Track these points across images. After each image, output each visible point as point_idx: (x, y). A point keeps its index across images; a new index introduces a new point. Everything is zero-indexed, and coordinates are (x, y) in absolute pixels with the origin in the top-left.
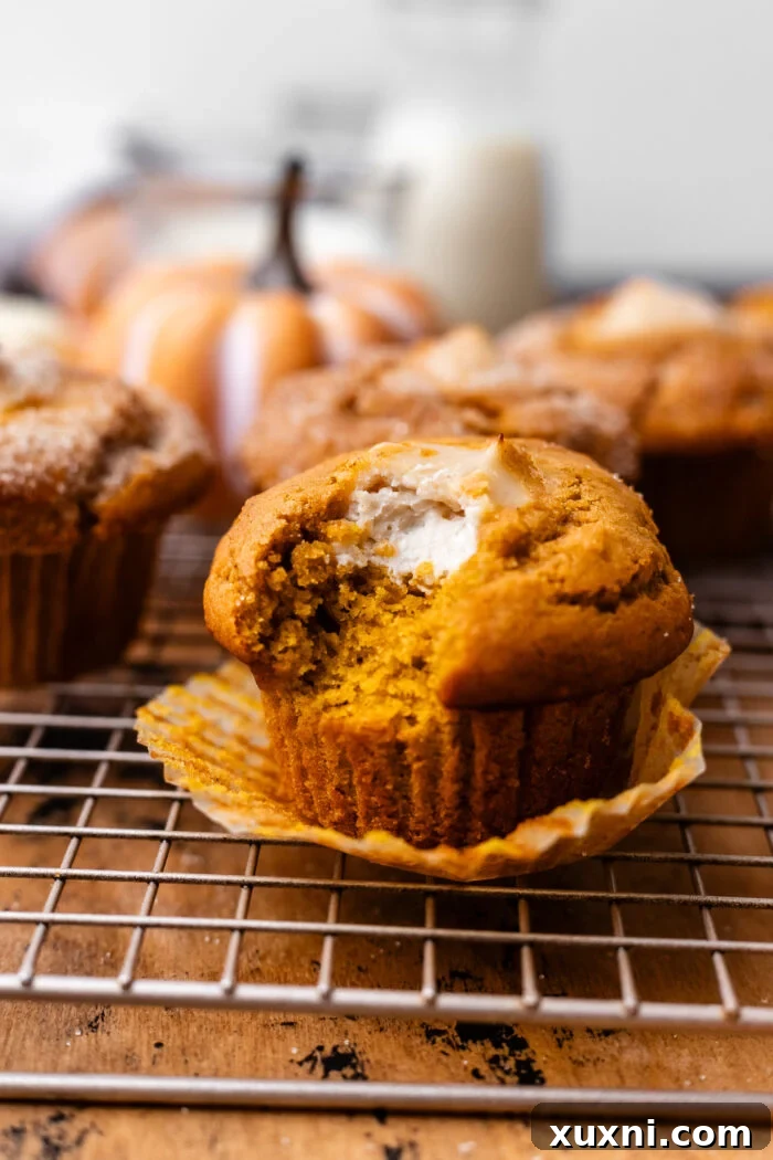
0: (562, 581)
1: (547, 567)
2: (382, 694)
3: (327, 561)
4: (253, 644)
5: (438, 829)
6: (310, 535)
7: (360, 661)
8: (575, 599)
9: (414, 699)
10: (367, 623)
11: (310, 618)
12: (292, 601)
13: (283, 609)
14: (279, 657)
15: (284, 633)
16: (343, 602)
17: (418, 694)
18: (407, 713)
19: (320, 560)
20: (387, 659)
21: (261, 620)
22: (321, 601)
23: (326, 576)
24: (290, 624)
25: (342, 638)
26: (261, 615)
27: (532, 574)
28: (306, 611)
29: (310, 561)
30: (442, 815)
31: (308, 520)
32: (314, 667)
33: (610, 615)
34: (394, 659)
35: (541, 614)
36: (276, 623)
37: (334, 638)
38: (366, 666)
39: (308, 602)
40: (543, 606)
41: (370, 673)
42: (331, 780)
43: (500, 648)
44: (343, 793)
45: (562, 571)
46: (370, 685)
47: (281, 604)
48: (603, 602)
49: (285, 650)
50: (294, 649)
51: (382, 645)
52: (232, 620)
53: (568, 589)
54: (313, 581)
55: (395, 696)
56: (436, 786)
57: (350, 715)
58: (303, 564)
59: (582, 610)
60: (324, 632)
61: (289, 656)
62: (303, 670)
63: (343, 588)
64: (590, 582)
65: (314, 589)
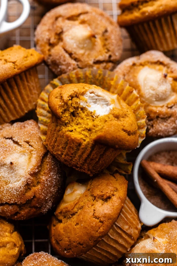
0: (124, 126)
1: (122, 122)
2: (80, 133)
3: (79, 103)
4: (60, 113)
5: (78, 163)
6: (77, 96)
7: (77, 124)
8: (125, 131)
9: (86, 136)
10: (81, 118)
11: (72, 112)
12: (70, 107)
13: (67, 108)
14: (63, 117)
15: (66, 113)
16: (78, 112)
17: (88, 136)
18: (84, 138)
19: (77, 102)
20: (84, 126)
21: (63, 109)
22: (74, 110)
23: (77, 106)
24: (68, 112)
25: (75, 119)
26: (63, 108)
27: (119, 123)
28: (72, 111)
29: (76, 102)
30: (81, 160)
31: (78, 94)
32: (69, 122)
33: (129, 136)
34: (85, 127)
35: (119, 131)
36: (65, 110)
37: (74, 118)
38: (79, 126)
39: (73, 109)
40: (120, 130)
41: (79, 128)
42: (62, 145)
43: (110, 134)
44: (63, 149)
45: (124, 125)
46: (78, 130)
47: (68, 107)
48: (129, 133)
49: (65, 117)
50: (67, 117)
51: (83, 123)
52: (58, 107)
53: (125, 128)
54: (75, 106)
55: (83, 134)
56: (82, 155)
57: (73, 134)
58: (74, 102)
59: (126, 133)
60: (72, 116)
61: (65, 118)
62: (66, 122)
63: (80, 109)
64: (128, 129)
65: (74, 107)
